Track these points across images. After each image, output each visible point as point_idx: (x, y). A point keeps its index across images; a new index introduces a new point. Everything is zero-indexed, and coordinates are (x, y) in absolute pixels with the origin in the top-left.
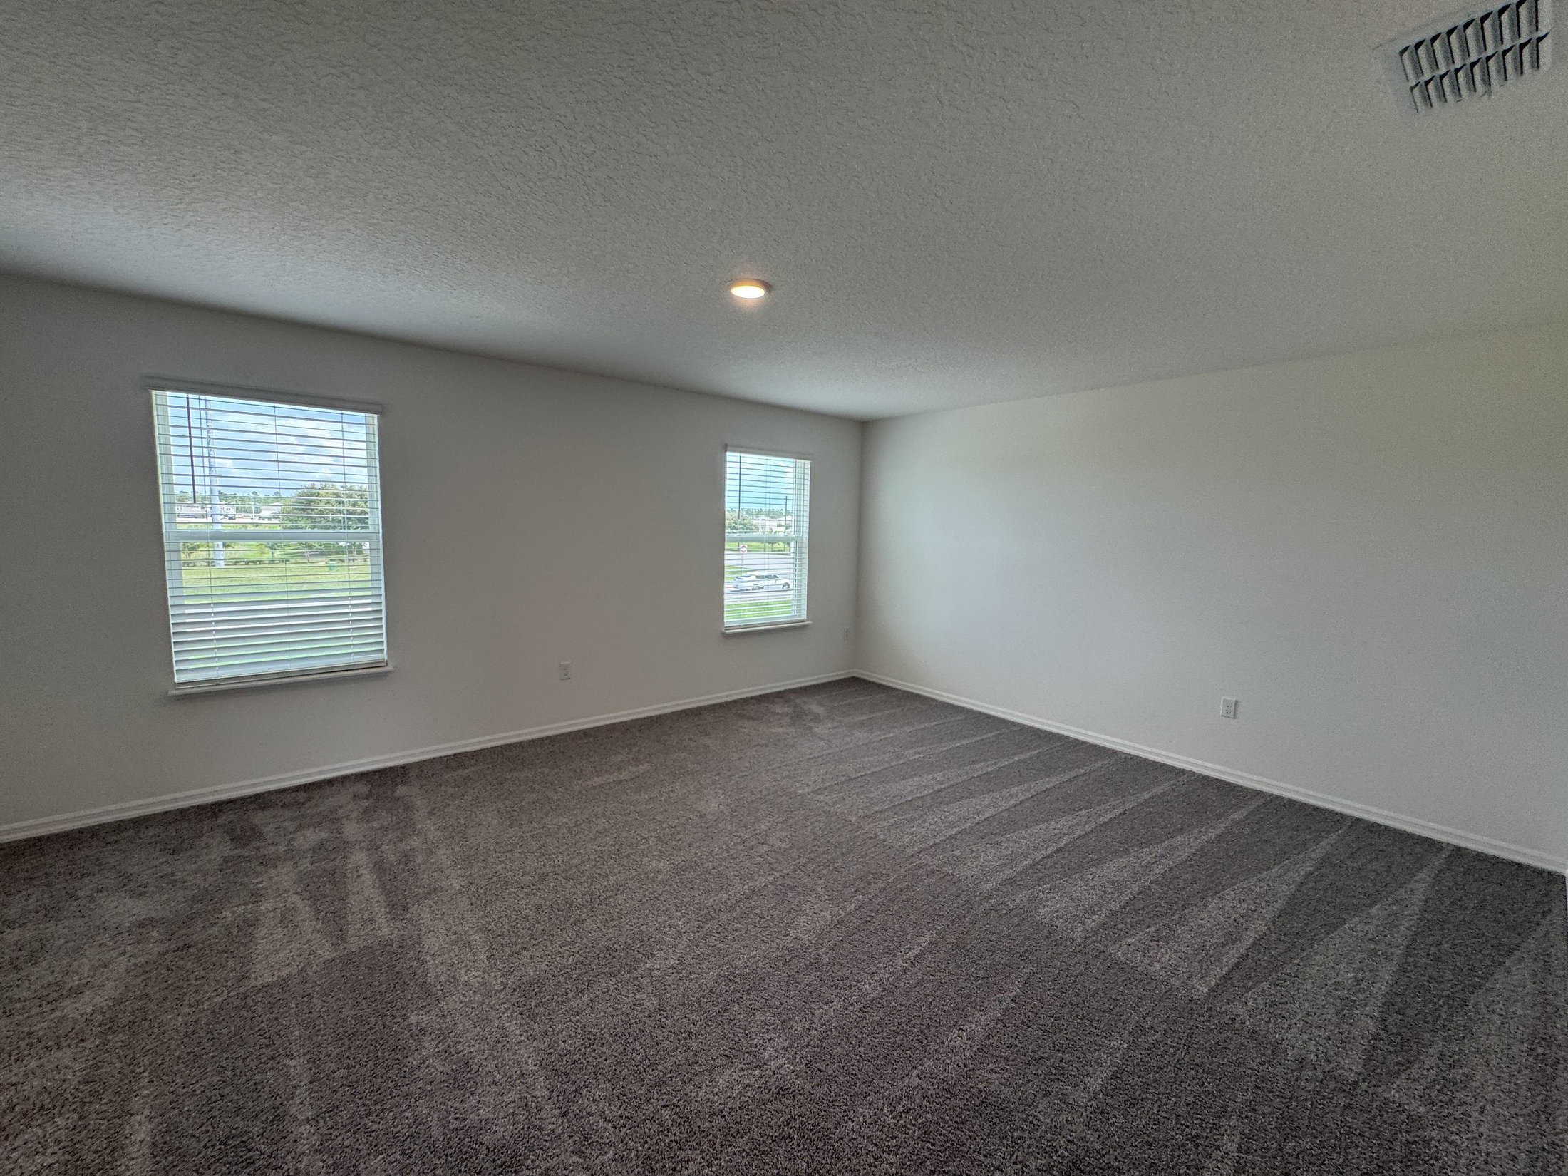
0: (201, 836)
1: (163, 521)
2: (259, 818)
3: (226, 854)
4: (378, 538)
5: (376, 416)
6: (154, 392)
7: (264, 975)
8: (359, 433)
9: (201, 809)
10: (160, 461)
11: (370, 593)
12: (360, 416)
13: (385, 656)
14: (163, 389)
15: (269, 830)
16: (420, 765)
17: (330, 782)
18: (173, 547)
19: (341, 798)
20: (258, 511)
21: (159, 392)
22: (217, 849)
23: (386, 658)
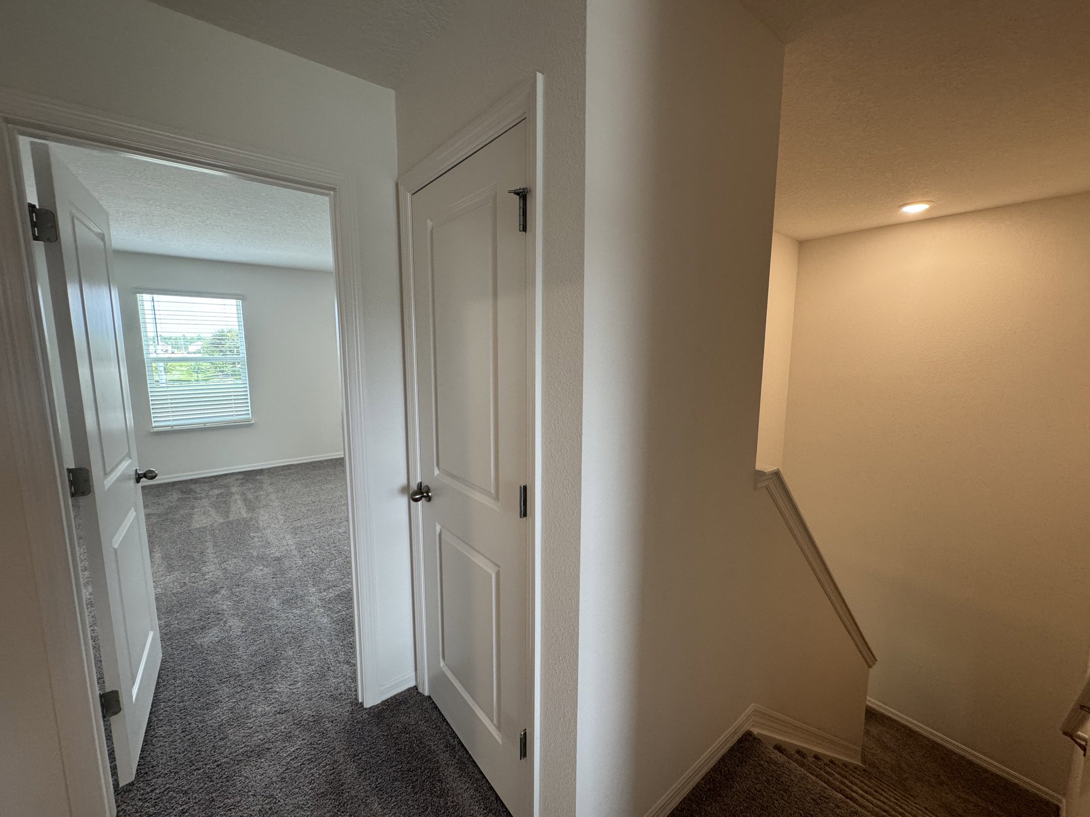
0: (168, 491)
1: (144, 353)
2: (193, 487)
3: (180, 496)
4: (244, 360)
5: (240, 301)
6: (138, 295)
7: (196, 525)
8: (234, 309)
9: (168, 484)
10: (142, 326)
11: (242, 386)
12: (233, 302)
13: (250, 416)
14: (142, 293)
15: (198, 490)
16: (269, 469)
17: (226, 475)
18: (149, 365)
19: (232, 479)
20: (186, 348)
21: (140, 295)
22: (175, 496)
23: (251, 417)
